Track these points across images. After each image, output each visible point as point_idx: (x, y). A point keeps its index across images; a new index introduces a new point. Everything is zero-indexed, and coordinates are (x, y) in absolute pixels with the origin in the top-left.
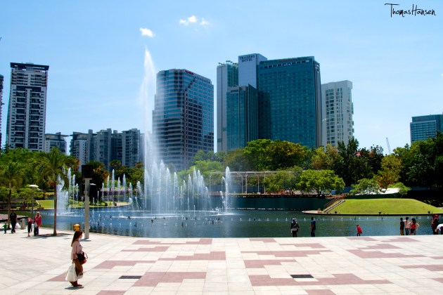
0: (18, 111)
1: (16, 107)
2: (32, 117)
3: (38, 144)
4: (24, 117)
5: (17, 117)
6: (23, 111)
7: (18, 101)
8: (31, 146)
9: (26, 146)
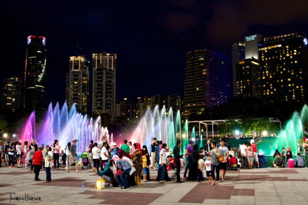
0: (98, 85)
1: (97, 82)
2: (107, 89)
3: (112, 106)
4: (102, 89)
5: (98, 89)
6: (101, 85)
7: (98, 78)
8: (107, 108)
9: (104, 108)
